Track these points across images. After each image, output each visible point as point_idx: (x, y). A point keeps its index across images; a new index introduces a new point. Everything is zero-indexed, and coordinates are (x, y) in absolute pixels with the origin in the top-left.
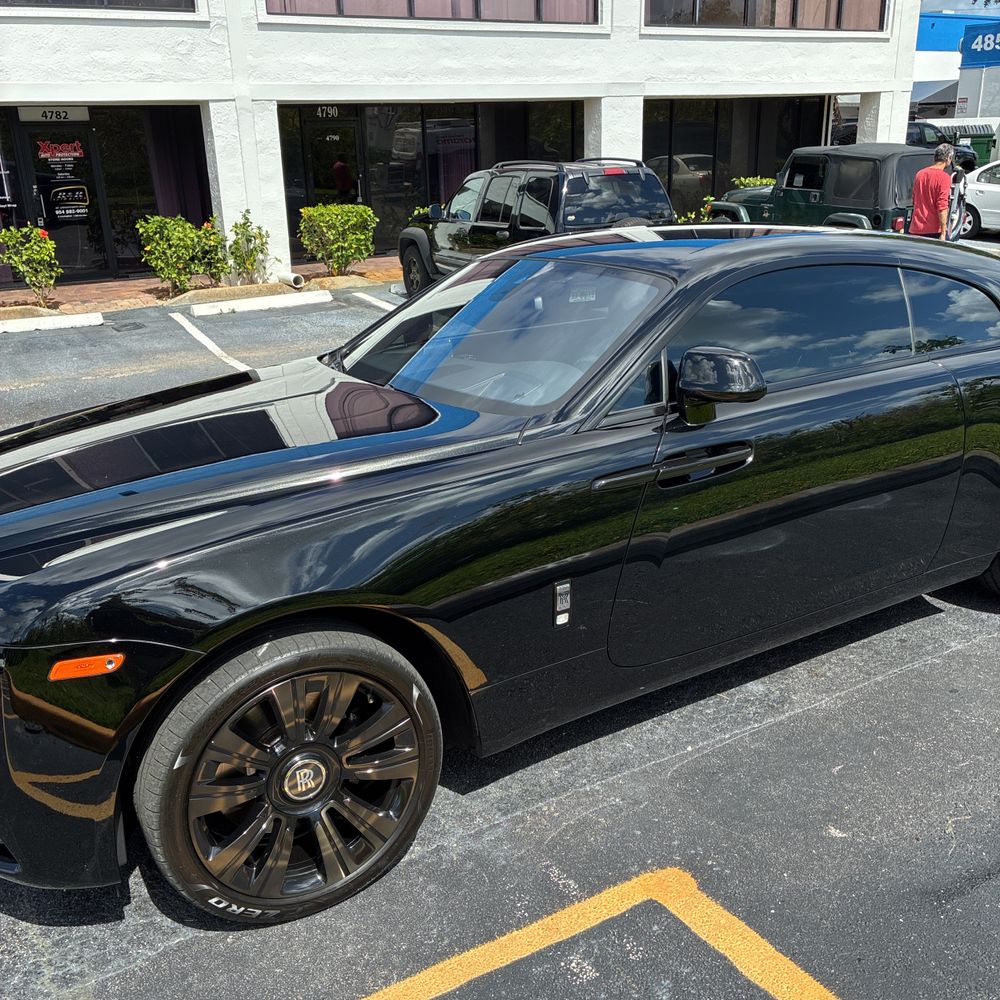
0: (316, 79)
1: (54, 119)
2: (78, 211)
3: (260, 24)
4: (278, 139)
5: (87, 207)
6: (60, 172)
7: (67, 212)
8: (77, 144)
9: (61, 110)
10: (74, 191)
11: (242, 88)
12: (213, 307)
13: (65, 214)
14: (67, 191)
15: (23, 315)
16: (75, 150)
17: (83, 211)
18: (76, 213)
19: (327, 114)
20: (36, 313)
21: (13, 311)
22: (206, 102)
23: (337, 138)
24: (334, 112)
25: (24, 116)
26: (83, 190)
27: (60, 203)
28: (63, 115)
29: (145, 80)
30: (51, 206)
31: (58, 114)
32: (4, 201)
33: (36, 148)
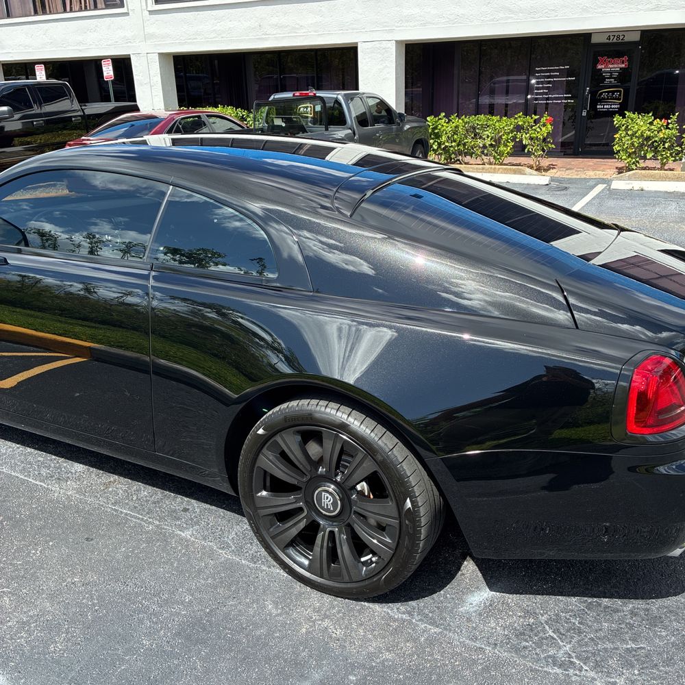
1: (615, 40)
2: (613, 106)
5: (620, 104)
6: (608, 78)
7: (605, 107)
8: (625, 58)
9: (621, 34)
10: (613, 92)
12: (629, 184)
13: (604, 108)
14: (608, 92)
15: (515, 172)
16: (623, 63)
17: (616, 106)
18: (611, 108)
20: (523, 172)
21: (510, 169)
25: (595, 40)
26: (620, 91)
27: (601, 101)
28: (621, 38)
30: (595, 102)
31: (618, 37)
32: (566, 98)
33: (596, 62)
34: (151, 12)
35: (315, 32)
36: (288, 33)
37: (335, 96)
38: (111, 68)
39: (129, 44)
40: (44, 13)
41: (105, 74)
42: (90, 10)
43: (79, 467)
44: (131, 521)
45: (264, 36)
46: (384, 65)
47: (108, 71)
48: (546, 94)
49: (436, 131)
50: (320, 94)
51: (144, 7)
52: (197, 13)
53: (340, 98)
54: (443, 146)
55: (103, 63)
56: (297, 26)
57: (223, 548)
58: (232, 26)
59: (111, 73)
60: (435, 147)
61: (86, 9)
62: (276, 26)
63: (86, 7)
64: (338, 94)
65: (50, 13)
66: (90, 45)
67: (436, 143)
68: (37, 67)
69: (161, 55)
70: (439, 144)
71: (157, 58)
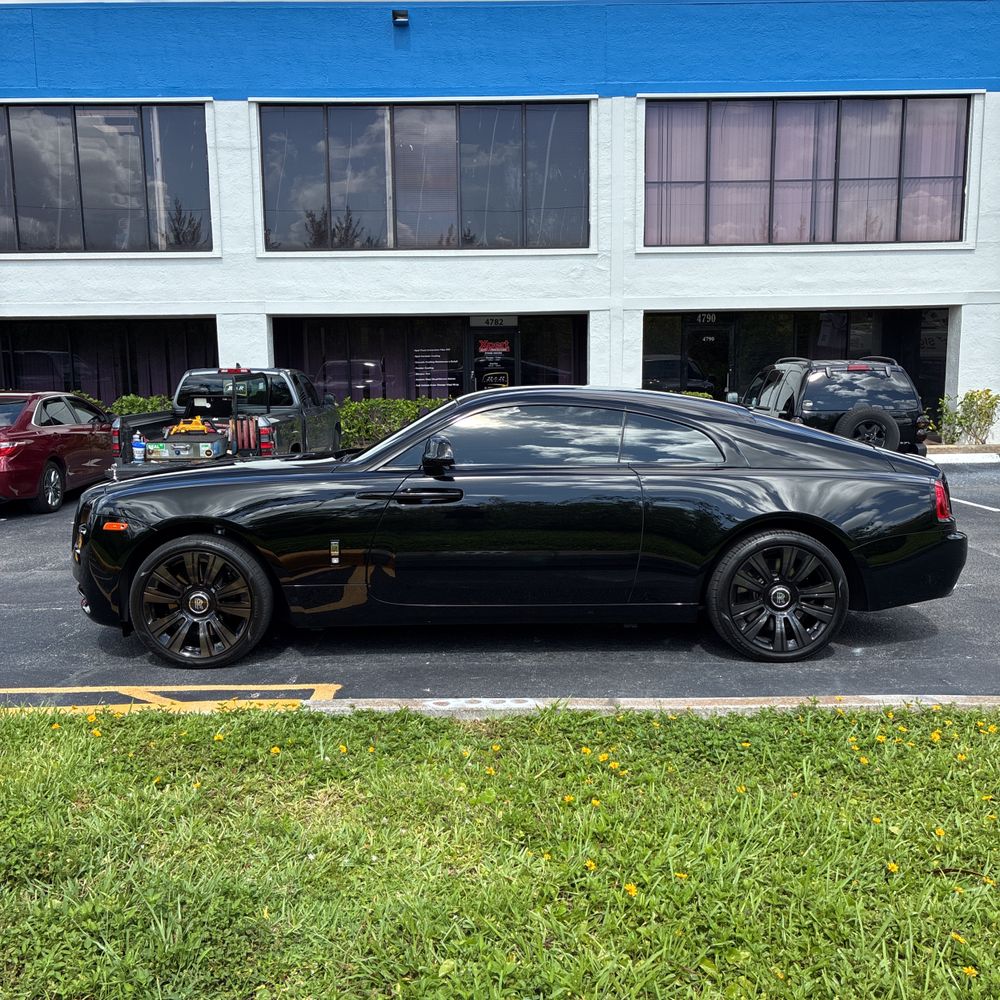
0: (677, 293)
1: (494, 325)
3: (637, 254)
4: (641, 339)
6: (491, 362)
8: (506, 342)
9: (498, 318)
10: (499, 376)
11: (617, 301)
14: (494, 376)
16: (504, 347)
19: (706, 319)
22: (588, 312)
23: (712, 339)
24: (713, 319)
25: (473, 323)
26: (506, 375)
27: (488, 384)
28: (499, 322)
29: (544, 297)
30: (480, 385)
31: (496, 321)
32: (450, 382)
33: (478, 345)
48: (429, 377)
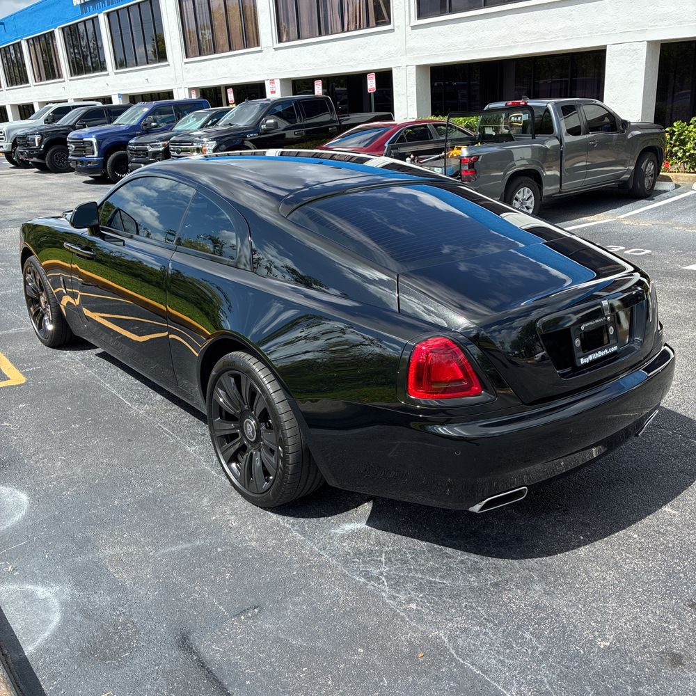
34: (413, 28)
35: (564, 36)
36: (537, 39)
37: (545, 105)
38: (374, 81)
39: (392, 58)
40: (327, 34)
41: (369, 87)
42: (364, 28)
43: (159, 397)
44: (164, 435)
45: (513, 44)
46: (633, 67)
47: (371, 84)
49: (682, 137)
50: (531, 103)
51: (407, 23)
52: (452, 25)
53: (550, 106)
54: (687, 154)
55: (368, 77)
56: (546, 32)
57: (207, 462)
58: (484, 36)
59: (374, 86)
60: (680, 155)
61: (360, 28)
62: (525, 33)
63: (360, 26)
64: (549, 102)
65: (332, 34)
66: (360, 61)
67: (682, 151)
68: (316, 82)
69: (418, 67)
70: (685, 152)
71: (415, 69)
